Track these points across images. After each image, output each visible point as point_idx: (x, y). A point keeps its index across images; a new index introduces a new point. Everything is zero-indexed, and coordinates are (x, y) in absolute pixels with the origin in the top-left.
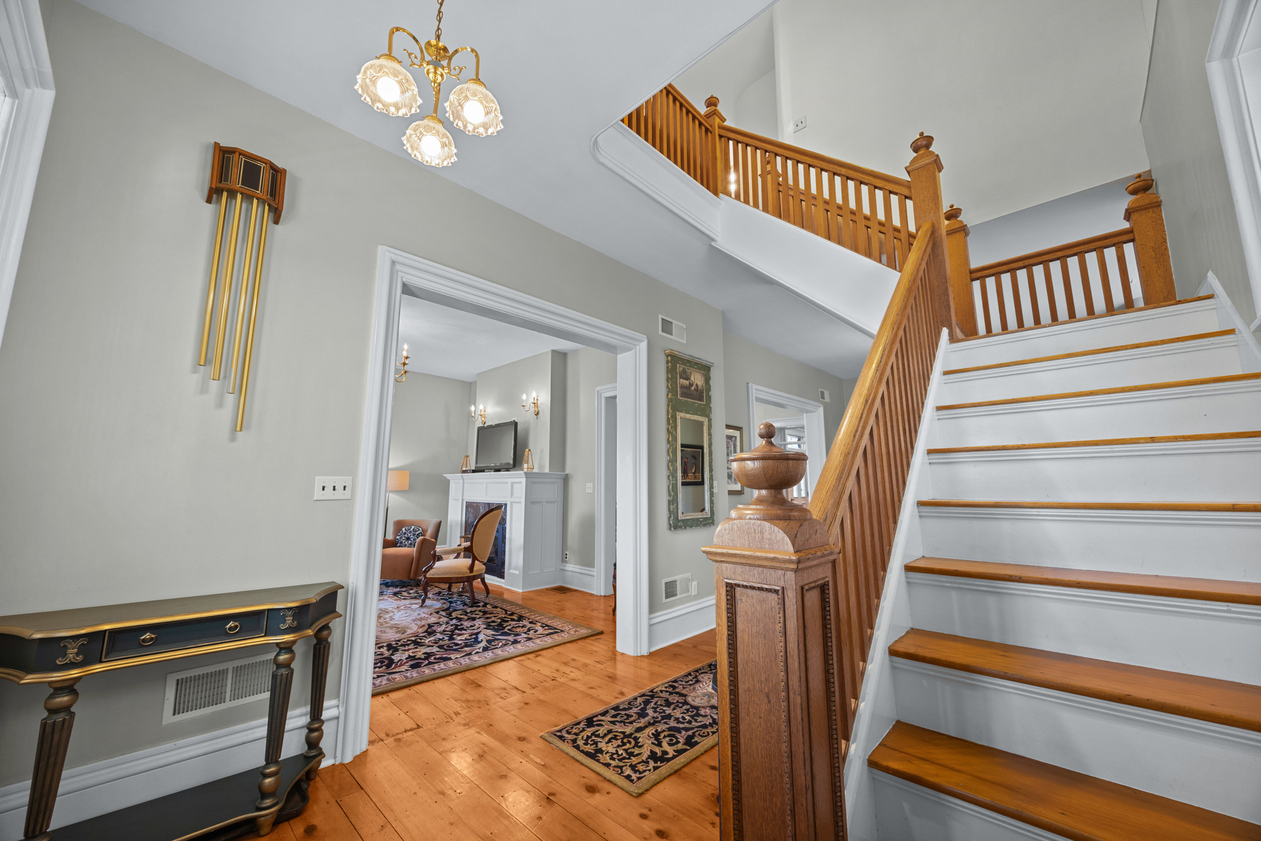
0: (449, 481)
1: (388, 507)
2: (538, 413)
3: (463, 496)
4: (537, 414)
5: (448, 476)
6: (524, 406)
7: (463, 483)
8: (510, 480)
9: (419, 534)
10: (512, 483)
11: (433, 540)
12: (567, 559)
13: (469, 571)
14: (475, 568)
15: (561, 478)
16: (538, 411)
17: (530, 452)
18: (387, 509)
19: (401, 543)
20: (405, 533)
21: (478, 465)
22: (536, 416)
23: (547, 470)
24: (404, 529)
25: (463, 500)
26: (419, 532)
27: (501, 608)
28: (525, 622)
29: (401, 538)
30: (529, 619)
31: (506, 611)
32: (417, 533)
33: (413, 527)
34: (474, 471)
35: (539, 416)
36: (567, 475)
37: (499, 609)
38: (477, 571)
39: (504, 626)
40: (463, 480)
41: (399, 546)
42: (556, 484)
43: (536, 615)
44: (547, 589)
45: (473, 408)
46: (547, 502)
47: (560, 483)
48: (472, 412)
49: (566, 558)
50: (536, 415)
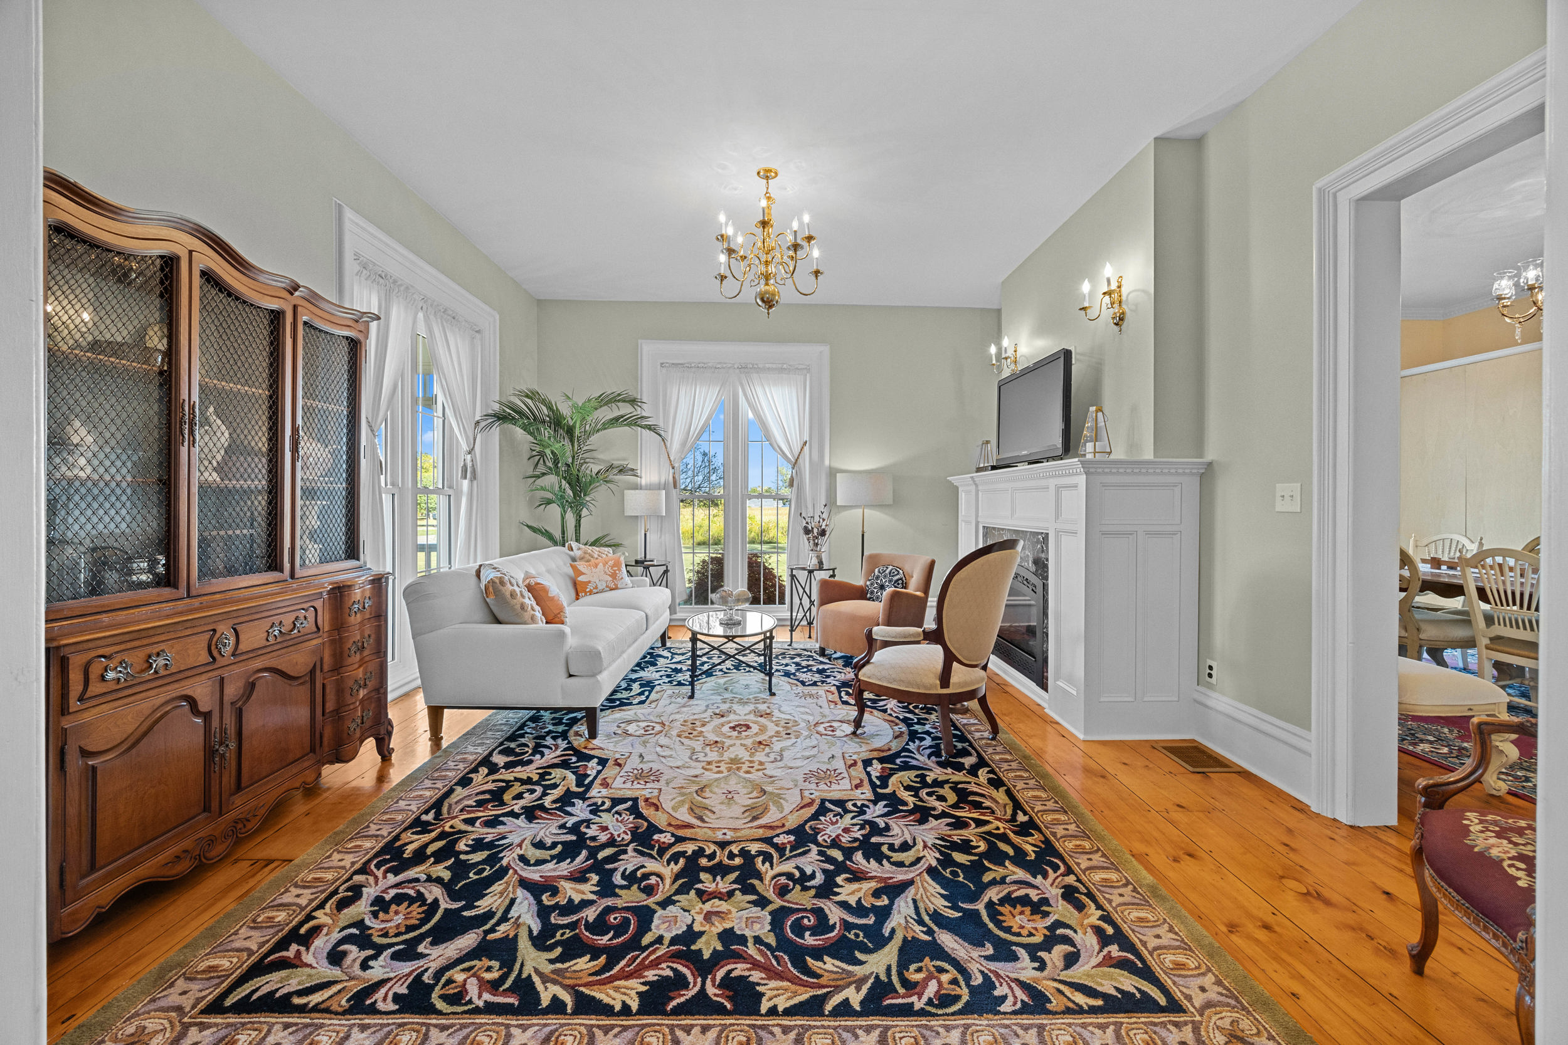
0: (957, 488)
1: (863, 532)
2: (1121, 319)
3: (977, 516)
4: (1119, 320)
5: (954, 479)
6: (1084, 309)
7: (977, 491)
8: (1052, 483)
9: (898, 580)
10: (1058, 488)
11: (918, 593)
12: (1213, 680)
13: (938, 682)
14: (954, 679)
15: (1192, 474)
16: (1123, 313)
17: (1100, 414)
18: (863, 535)
19: (872, 592)
20: (878, 578)
21: (1000, 457)
22: (1116, 328)
23: (1148, 454)
24: (877, 570)
25: (977, 523)
26: (898, 577)
27: (1009, 793)
28: (1049, 887)
29: (872, 584)
30: (1069, 871)
31: (1017, 806)
32: (895, 578)
33: (890, 568)
34: (994, 468)
35: (1125, 325)
36: (1210, 464)
37: (1000, 795)
38: (960, 685)
39: (987, 878)
40: (976, 485)
41: (869, 599)
42: (1177, 490)
43: (1097, 859)
44: (1153, 745)
45: (993, 350)
46: (1148, 533)
47: (1192, 485)
48: (991, 355)
49: (1210, 675)
50: (1117, 324)
